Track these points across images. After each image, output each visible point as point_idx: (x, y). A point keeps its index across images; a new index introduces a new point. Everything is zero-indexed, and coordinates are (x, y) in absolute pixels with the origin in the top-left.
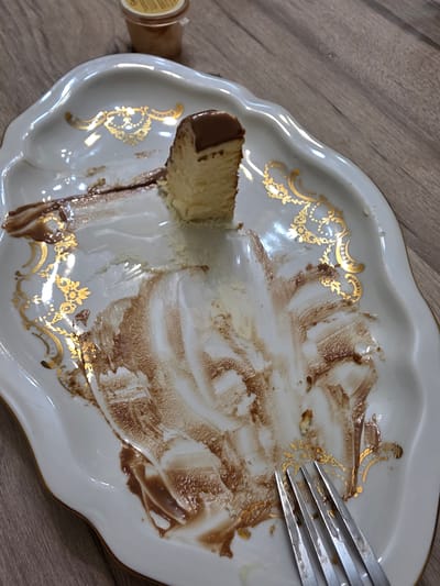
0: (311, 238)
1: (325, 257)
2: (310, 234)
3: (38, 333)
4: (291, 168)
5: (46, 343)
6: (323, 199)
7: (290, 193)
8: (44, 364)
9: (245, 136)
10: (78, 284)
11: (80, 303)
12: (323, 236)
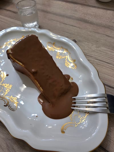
0: (62, 57)
1: (66, 60)
2: (61, 56)
3: (2, 99)
4: (53, 42)
5: (4, 101)
6: (62, 47)
7: (54, 48)
8: (5, 106)
9: (38, 38)
10: (9, 84)
11: (10, 89)
12: (64, 56)
